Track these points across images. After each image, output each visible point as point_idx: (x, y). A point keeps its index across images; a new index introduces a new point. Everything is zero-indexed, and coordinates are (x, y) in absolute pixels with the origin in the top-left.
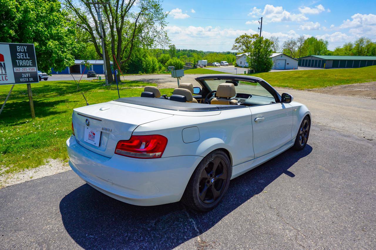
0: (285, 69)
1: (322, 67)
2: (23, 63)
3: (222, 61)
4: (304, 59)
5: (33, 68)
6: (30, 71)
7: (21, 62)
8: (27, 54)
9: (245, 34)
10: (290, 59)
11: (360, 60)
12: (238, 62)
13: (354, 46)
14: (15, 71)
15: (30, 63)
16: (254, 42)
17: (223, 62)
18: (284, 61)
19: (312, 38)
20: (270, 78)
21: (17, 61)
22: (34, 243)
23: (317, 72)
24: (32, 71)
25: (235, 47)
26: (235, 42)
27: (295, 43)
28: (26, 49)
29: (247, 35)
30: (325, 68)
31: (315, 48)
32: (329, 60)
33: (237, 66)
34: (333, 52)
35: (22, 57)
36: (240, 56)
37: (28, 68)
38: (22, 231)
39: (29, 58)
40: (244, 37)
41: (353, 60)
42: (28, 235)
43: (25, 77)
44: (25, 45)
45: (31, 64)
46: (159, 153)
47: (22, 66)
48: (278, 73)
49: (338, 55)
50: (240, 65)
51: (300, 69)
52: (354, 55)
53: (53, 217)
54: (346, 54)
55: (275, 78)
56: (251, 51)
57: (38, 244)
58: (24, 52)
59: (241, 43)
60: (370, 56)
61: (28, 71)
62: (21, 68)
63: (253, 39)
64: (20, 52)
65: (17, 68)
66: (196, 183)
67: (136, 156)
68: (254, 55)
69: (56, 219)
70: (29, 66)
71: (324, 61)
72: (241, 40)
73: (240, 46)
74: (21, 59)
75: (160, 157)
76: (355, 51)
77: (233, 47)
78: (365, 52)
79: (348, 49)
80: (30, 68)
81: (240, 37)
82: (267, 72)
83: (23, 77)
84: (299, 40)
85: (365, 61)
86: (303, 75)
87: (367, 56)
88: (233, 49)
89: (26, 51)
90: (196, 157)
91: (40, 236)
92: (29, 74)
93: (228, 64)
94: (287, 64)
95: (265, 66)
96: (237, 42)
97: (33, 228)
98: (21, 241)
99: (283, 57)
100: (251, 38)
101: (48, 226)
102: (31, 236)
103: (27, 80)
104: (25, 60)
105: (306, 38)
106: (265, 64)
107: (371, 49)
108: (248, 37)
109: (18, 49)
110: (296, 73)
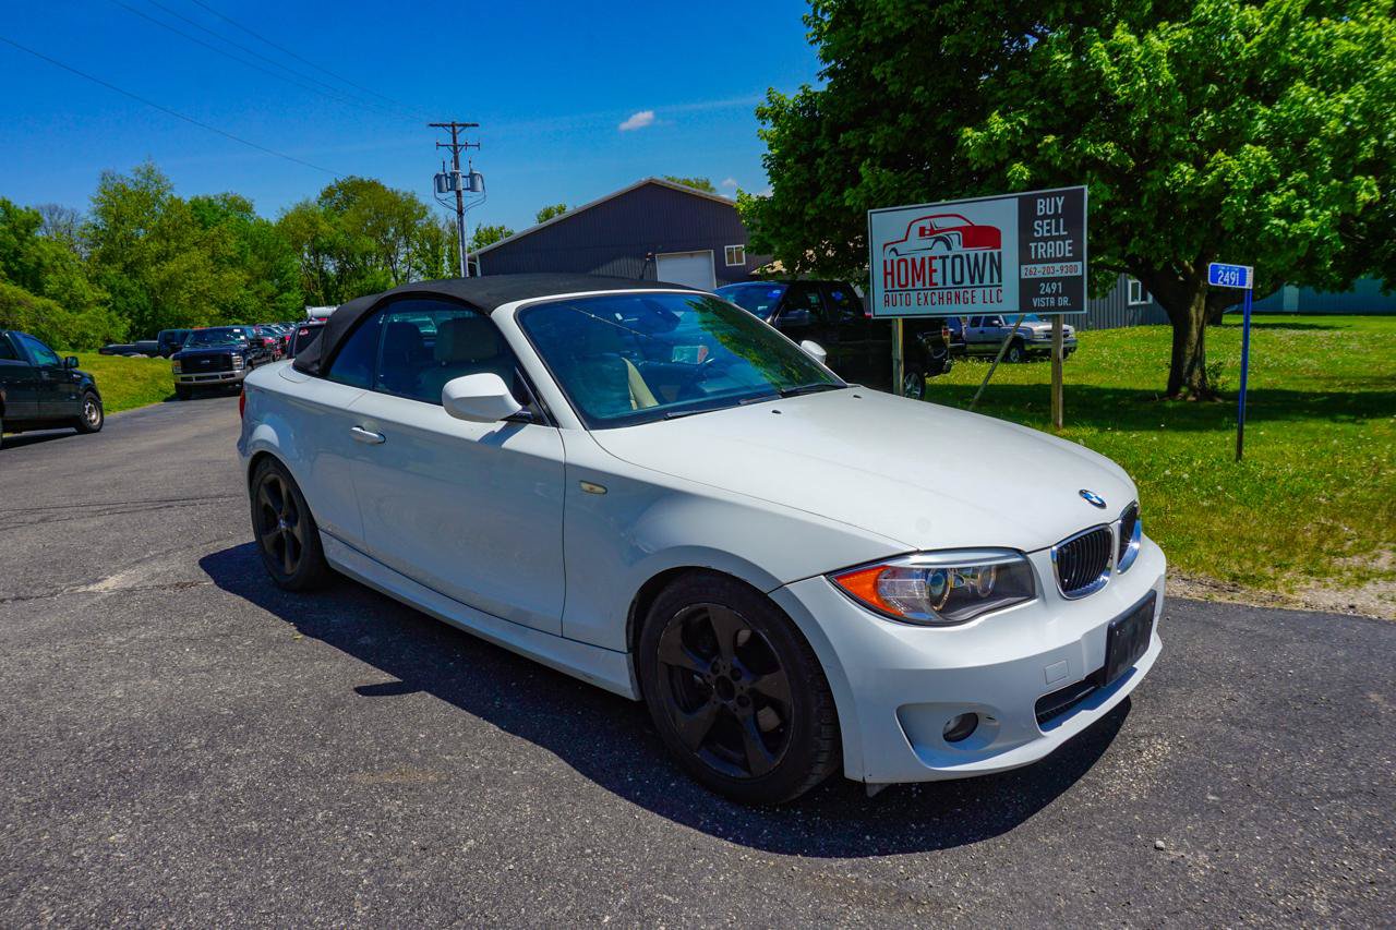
2: (1046, 251)
5: (1073, 264)
6: (1064, 275)
7: (1042, 247)
8: (1062, 221)
14: (1023, 276)
15: (1068, 248)
21: (1033, 245)
24: (1069, 274)
28: (1060, 204)
35: (1048, 231)
37: (1057, 266)
39: (1066, 233)
43: (1046, 295)
44: (1059, 194)
45: (1070, 251)
47: (1043, 261)
58: (1056, 216)
61: (1057, 274)
62: (1039, 267)
64: (1045, 217)
65: (1029, 267)
70: (1064, 259)
74: (1045, 240)
80: (1064, 264)
83: (1042, 292)
89: (1060, 211)
92: (1060, 284)
103: (1053, 302)
104: (1054, 239)
109: (1039, 207)
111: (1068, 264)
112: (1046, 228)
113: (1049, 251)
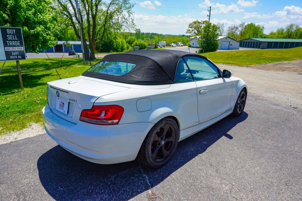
0: (229, 49)
1: (259, 48)
2: (12, 44)
3: (178, 42)
4: (244, 41)
5: (21, 47)
6: (19, 50)
7: (11, 42)
8: (16, 36)
9: (197, 20)
10: (233, 41)
11: (290, 42)
12: (191, 43)
13: (285, 31)
14: (6, 50)
15: (19, 43)
16: (204, 27)
17: (178, 44)
18: (229, 42)
19: (251, 23)
20: (217, 56)
21: (8, 42)
22: (13, 195)
23: (254, 52)
24: (20, 50)
25: (188, 31)
26: (189, 27)
27: (237, 28)
28: (14, 31)
29: (198, 21)
30: (261, 49)
31: (253, 32)
32: (265, 42)
33: (190, 46)
34: (268, 35)
35: (12, 38)
36: (192, 39)
37: (16, 48)
38: (4, 184)
39: (17, 39)
40: (196, 23)
41: (283, 42)
42: (9, 188)
43: (14, 55)
44: (14, 29)
45: (19, 44)
46: (116, 121)
47: (11, 46)
48: (223, 53)
49: (272, 38)
50: (192, 45)
51: (241, 49)
52: (285, 38)
53: (31, 172)
54: (278, 37)
55: (221, 56)
56: (201, 34)
57: (17, 196)
58: (13, 34)
59: (194, 28)
60: (298, 39)
61: (17, 50)
62: (11, 48)
63: (203, 24)
64: (10, 34)
65: (7, 48)
66: (149, 145)
67: (97, 123)
68: (204, 38)
69: (33, 174)
70: (18, 46)
71: (261, 43)
72: (193, 25)
73: (193, 30)
74: (10, 40)
75: (117, 123)
76: (286, 35)
77: (187, 31)
78: (293, 36)
79: (280, 33)
80: (18, 47)
81: (193, 23)
82: (214, 51)
83: (13, 55)
84: (240, 25)
85: (294, 43)
86: (243, 54)
87: (295, 38)
88: (187, 33)
89: (15, 33)
90: (149, 123)
91: (19, 189)
92: (18, 52)
93: (182, 45)
94: (231, 45)
95: (213, 47)
96: (190, 27)
97: (14, 182)
98: (2, 192)
99: (227, 39)
100: (202, 24)
101: (26, 180)
102: (11, 189)
103: (16, 57)
104: (14, 40)
105: (246, 24)
106: (213, 45)
107: (299, 33)
108: (199, 23)
109: (8, 31)
110: (237, 53)
111: (20, 47)
112: (11, 37)
113: (13, 44)
